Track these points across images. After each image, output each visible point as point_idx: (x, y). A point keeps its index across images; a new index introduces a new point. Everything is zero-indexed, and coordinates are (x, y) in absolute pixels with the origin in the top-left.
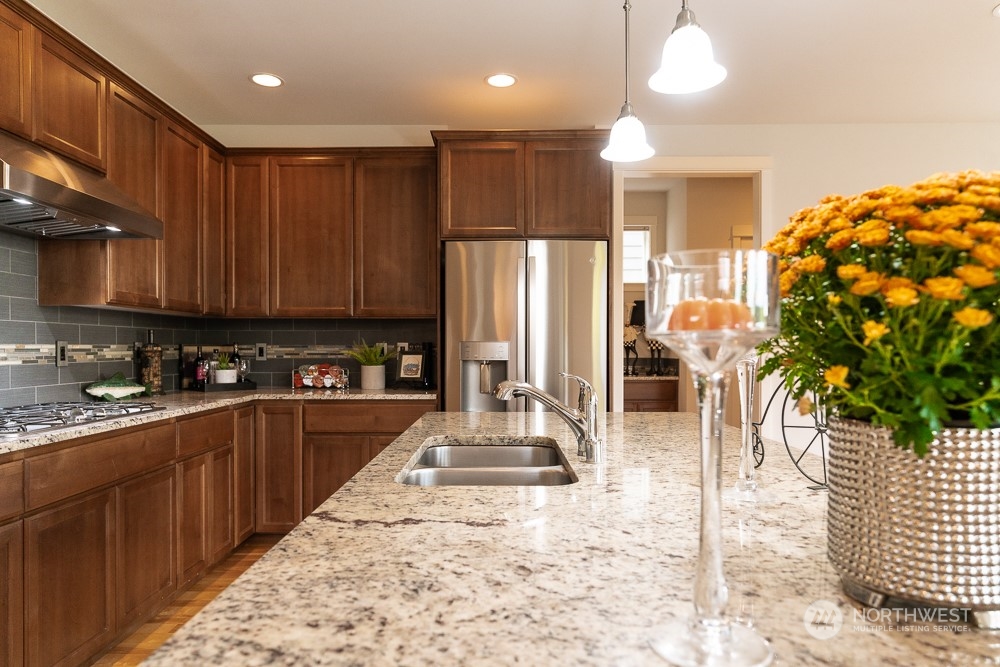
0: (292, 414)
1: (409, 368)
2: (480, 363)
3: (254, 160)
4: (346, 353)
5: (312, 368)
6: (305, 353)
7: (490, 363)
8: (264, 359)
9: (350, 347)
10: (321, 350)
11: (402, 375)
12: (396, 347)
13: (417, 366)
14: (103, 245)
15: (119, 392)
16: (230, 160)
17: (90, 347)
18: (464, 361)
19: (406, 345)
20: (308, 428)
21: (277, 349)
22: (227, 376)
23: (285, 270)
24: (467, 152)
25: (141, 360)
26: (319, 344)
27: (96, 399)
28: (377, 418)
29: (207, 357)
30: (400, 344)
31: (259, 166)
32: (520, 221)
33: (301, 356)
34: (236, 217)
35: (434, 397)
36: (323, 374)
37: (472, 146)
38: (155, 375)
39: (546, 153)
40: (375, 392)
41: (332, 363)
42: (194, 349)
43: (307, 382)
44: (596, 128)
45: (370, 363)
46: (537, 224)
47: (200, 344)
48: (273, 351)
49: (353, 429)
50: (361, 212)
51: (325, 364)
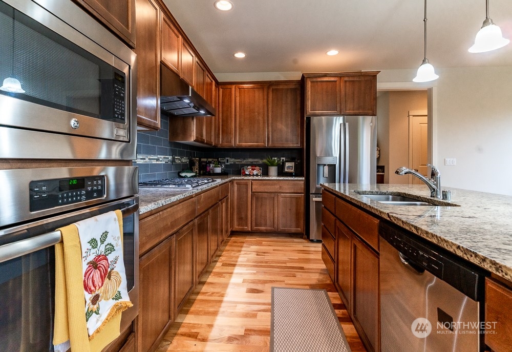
0: (247, 185)
1: (289, 167)
2: (325, 165)
3: (229, 86)
4: (260, 162)
5: (249, 167)
6: (244, 162)
7: (328, 165)
8: (229, 164)
9: (262, 159)
10: (250, 160)
11: (286, 170)
12: (280, 160)
13: (292, 167)
14: (193, 119)
15: (189, 175)
16: (220, 86)
17: (179, 157)
18: (318, 164)
19: (284, 158)
20: (253, 190)
21: (233, 160)
22: (218, 170)
23: (241, 129)
24: (317, 82)
25: (192, 164)
26: (250, 158)
27: (182, 177)
28: (280, 187)
29: (210, 163)
30: (282, 158)
31: (231, 89)
32: (338, 109)
33: (243, 163)
34: (222, 108)
35: (304, 178)
36: (253, 170)
37: (319, 79)
38: (197, 169)
39: (350, 81)
40: (274, 176)
41: (255, 166)
42: (205, 160)
43: (247, 173)
44: (362, 71)
45: (273, 165)
46: (346, 110)
47: (207, 158)
48: (231, 161)
49: (271, 191)
50: (270, 106)
51: (253, 166)
